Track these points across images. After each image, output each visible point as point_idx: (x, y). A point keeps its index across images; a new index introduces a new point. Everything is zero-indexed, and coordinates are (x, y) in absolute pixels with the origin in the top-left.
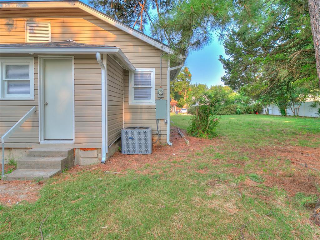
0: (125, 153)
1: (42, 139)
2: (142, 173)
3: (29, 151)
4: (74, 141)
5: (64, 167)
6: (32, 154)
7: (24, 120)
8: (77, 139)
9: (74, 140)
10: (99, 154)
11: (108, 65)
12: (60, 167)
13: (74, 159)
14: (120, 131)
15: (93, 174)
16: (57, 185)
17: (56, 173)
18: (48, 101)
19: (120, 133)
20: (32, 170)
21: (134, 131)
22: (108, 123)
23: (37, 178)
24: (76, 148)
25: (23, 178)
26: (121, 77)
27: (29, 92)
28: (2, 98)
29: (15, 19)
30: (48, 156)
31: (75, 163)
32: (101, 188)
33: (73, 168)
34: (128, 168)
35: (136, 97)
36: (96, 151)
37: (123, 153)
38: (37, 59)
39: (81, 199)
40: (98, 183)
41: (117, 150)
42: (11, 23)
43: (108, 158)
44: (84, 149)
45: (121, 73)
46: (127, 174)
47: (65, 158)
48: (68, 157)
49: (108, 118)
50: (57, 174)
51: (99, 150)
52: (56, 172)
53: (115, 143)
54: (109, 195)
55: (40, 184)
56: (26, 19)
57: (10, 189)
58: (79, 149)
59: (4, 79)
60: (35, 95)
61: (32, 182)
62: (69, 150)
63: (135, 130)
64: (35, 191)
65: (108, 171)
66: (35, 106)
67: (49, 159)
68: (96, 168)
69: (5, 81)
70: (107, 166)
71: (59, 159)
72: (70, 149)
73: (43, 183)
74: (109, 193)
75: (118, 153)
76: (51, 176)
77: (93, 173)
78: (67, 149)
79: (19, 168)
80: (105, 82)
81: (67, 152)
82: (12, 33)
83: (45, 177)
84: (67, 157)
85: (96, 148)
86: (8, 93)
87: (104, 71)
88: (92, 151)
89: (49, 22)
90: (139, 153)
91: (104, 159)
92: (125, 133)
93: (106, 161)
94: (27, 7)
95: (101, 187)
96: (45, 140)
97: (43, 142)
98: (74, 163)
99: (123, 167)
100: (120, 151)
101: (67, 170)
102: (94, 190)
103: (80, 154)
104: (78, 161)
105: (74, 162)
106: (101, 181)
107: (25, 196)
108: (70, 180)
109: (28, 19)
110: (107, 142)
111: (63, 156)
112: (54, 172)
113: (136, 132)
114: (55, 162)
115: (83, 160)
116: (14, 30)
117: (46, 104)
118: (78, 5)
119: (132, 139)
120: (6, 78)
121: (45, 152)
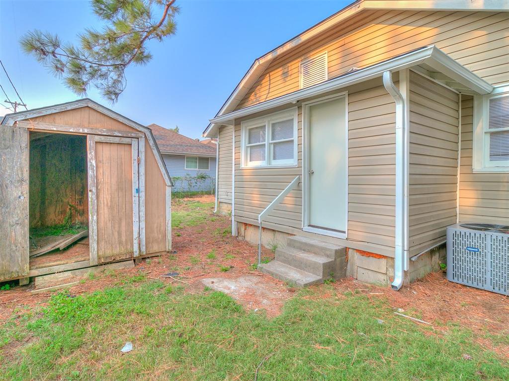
0: (456, 280)
1: (306, 223)
2: (495, 350)
3: (289, 239)
4: (345, 236)
5: (329, 276)
6: (291, 244)
7: (285, 195)
8: (350, 231)
9: (346, 232)
10: (390, 270)
11: (411, 92)
12: (321, 274)
13: (346, 266)
14: (443, 229)
15: (371, 305)
16: (310, 303)
17: (314, 282)
18: (315, 168)
19: (444, 235)
20: (289, 266)
21: (483, 236)
22: (410, 211)
23: (291, 281)
24: (349, 248)
25: (277, 275)
26: (452, 113)
27: (292, 157)
28: (269, 166)
29: (289, 65)
30: (309, 251)
31: (348, 274)
32: (376, 344)
33: (343, 280)
34: (456, 321)
35: (494, 156)
36: (384, 261)
37: (450, 277)
38: (301, 108)
39: (330, 348)
40: (374, 328)
41: (437, 267)
42: (286, 70)
43: (408, 280)
44: (363, 253)
45: (453, 106)
46: (448, 334)
47: (330, 260)
48: (335, 259)
49: (410, 200)
50: (316, 284)
51: (390, 260)
52: (314, 280)
53: (432, 252)
54: (386, 371)
55: (292, 291)
56: (300, 59)
57: (260, 285)
58: (355, 251)
59: (271, 142)
60: (298, 160)
61: (283, 285)
62: (337, 248)
63: (486, 232)
64: (281, 299)
65: (403, 311)
66: (298, 176)
67: (309, 256)
68: (381, 295)
69: (271, 143)
70: (403, 299)
71: (321, 260)
72: (340, 248)
73: (294, 291)
74: (388, 363)
75: (437, 275)
76: (306, 284)
77: (370, 303)
78: (334, 246)
79: (277, 260)
80: (404, 128)
81: (334, 252)
82: (287, 83)
83: (299, 284)
84: (333, 260)
85: (384, 256)
86: (274, 158)
87: (401, 106)
88: (377, 259)
89: (324, 52)
90: (496, 290)
91: (398, 282)
92: (455, 235)
93: (403, 286)
94: (300, 42)
95: (376, 341)
96: (309, 226)
97: (306, 228)
98: (346, 273)
99: (442, 313)
100: (445, 273)
101: (332, 282)
102: (361, 342)
103: (355, 259)
104: (352, 270)
105: (346, 270)
106: (381, 327)
107: (269, 303)
108: (331, 300)
109: (302, 58)
110: (406, 249)
111: (328, 256)
112: (312, 278)
113: (489, 238)
114: (315, 263)
115: (361, 271)
116: (289, 78)
117: (311, 173)
118: (365, 5)
119: (475, 252)
120: (272, 140)
121: (306, 244)
